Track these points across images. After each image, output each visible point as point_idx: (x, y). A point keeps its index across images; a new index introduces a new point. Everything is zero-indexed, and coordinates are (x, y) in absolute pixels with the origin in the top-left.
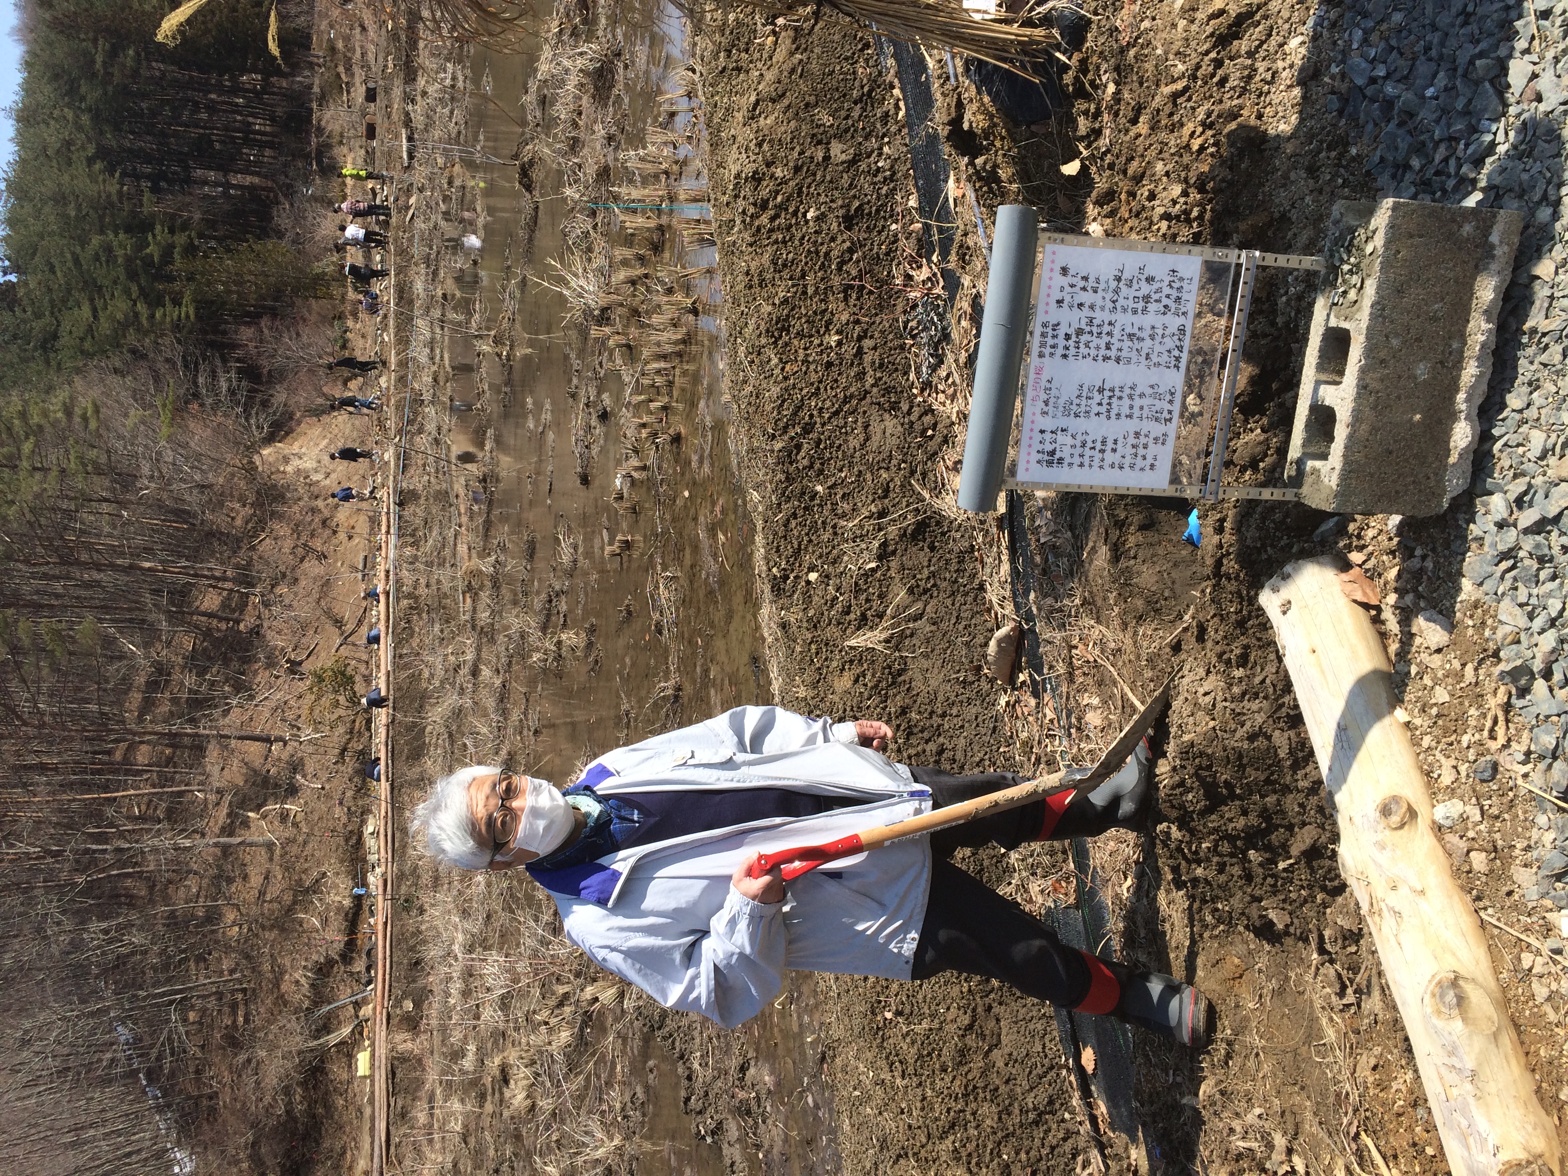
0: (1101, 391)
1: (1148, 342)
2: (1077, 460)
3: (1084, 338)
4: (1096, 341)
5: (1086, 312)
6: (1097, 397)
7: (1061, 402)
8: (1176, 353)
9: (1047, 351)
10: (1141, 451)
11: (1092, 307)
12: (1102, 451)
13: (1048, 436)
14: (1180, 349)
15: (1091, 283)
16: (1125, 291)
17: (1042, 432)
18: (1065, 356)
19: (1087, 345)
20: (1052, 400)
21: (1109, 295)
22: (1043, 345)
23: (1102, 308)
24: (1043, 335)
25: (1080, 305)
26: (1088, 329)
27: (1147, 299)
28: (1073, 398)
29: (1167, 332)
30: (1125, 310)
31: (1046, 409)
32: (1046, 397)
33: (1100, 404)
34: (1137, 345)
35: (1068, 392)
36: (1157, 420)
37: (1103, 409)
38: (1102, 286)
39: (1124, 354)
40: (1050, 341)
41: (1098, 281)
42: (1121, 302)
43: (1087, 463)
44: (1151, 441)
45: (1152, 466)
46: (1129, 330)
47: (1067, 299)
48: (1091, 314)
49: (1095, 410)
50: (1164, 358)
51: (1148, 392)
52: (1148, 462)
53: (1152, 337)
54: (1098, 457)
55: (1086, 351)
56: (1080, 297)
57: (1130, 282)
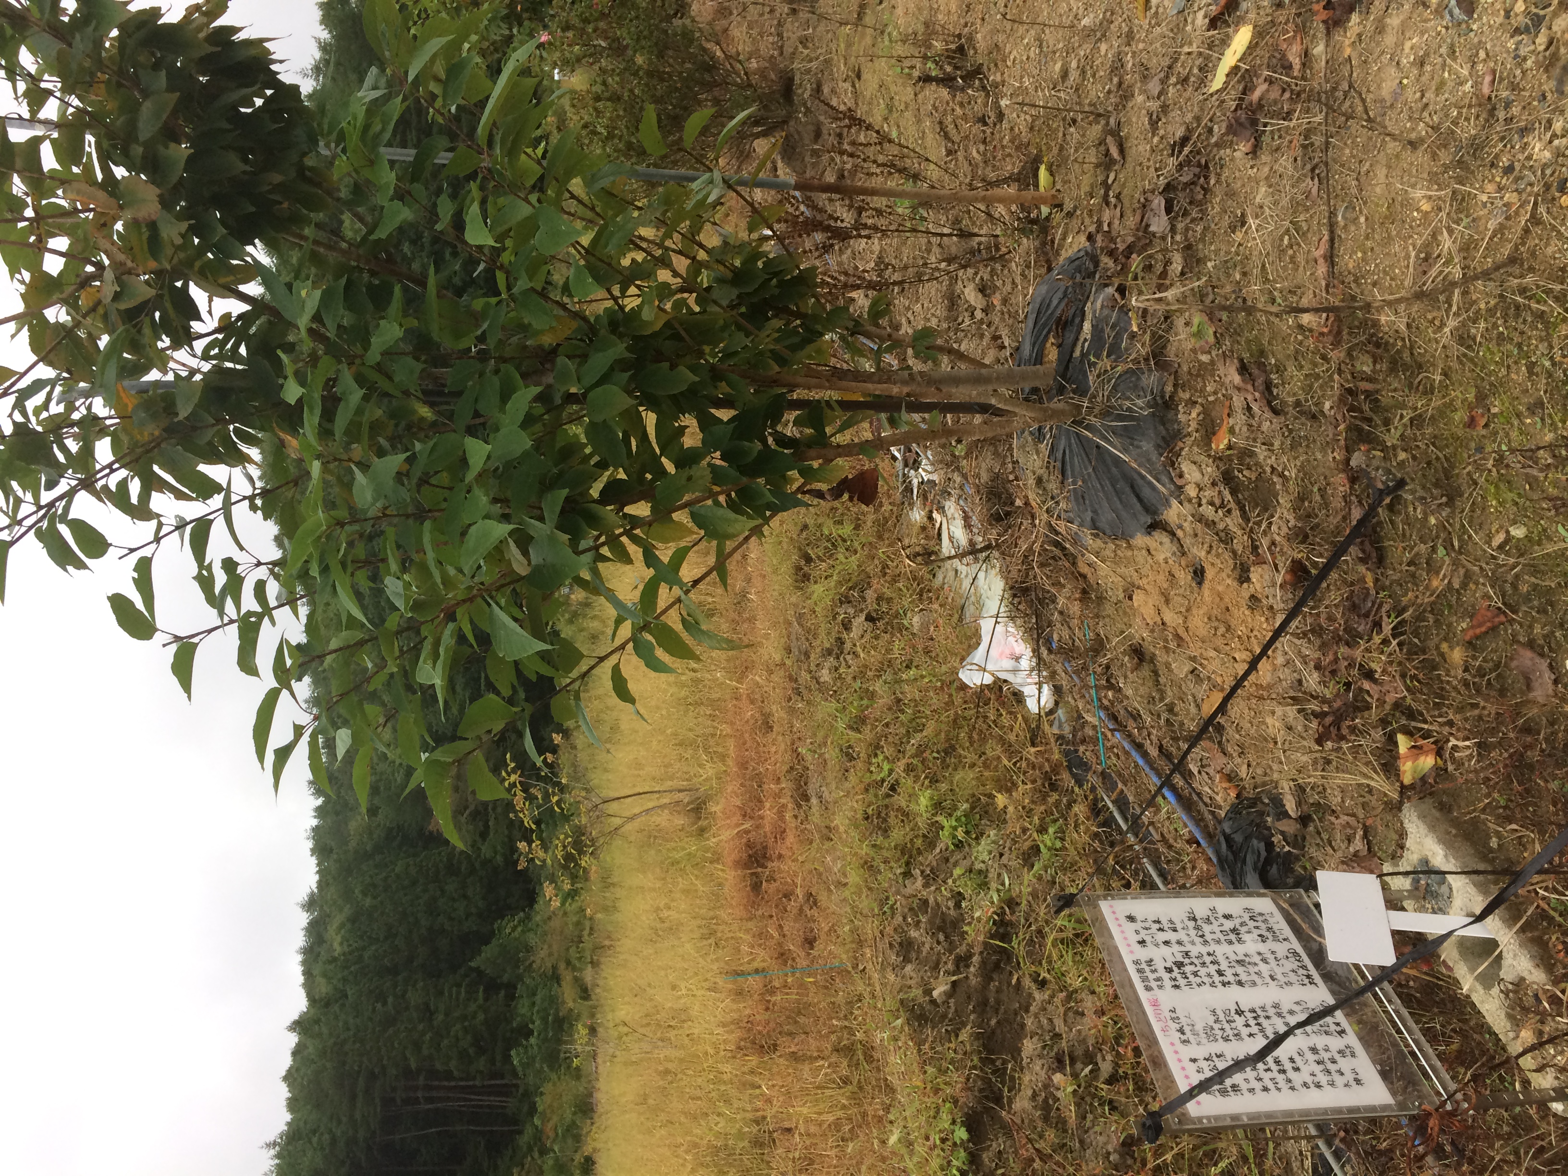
0: (1240, 1013)
1: (1263, 967)
2: (1258, 1086)
3: (1188, 969)
4: (1203, 972)
5: (1176, 948)
6: (1240, 1021)
7: (1199, 1027)
8: (1301, 971)
9: (1154, 984)
10: (1332, 1067)
11: (1179, 943)
12: (1284, 1072)
13: (1204, 1064)
14: (1304, 967)
15: (1166, 925)
16: (1207, 928)
17: (1194, 1060)
18: (1177, 987)
19: (1195, 974)
20: (1187, 1029)
21: (1193, 933)
22: (1145, 979)
23: (1193, 943)
24: (1140, 971)
25: (1166, 943)
26: (1187, 961)
27: (1234, 930)
28: (1211, 1023)
29: (1279, 956)
30: (1218, 942)
31: (1184, 1037)
32: (1178, 1027)
33: (1247, 1025)
34: (1252, 969)
35: (1203, 1019)
36: (1326, 1033)
37: (1255, 1029)
38: (1179, 926)
39: (1243, 977)
40: (1152, 976)
41: (1171, 921)
42: (1209, 937)
43: (1270, 1085)
44: (1337, 1057)
45: (1358, 1081)
46: (1233, 957)
47: (1148, 939)
48: (1183, 949)
49: (1245, 1031)
50: (1293, 978)
51: (1296, 1008)
52: (1349, 1076)
53: (1265, 961)
54: (1280, 1078)
55: (1198, 980)
56: (1162, 937)
57: (1208, 921)
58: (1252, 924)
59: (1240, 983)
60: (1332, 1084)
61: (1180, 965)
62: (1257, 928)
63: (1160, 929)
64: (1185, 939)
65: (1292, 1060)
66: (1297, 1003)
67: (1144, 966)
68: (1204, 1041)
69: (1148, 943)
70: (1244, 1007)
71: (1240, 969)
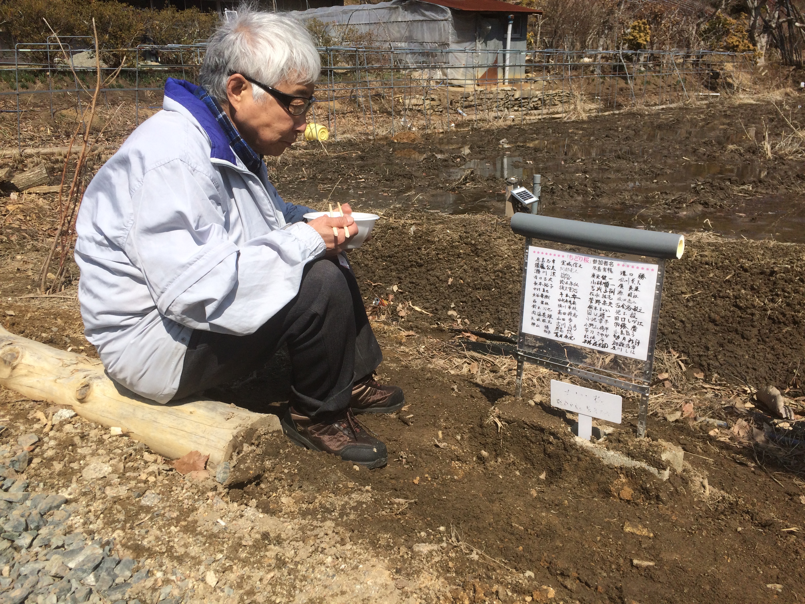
0: (574, 296)
1: (599, 325)
2: (538, 281)
3: (603, 288)
5: (618, 289)
7: (569, 273)
8: (593, 342)
10: (541, 318)
11: (620, 292)
12: (542, 296)
13: (551, 264)
14: (595, 344)
17: (554, 261)
18: (593, 276)
19: (599, 289)
20: (570, 267)
21: (626, 304)
23: (619, 299)
25: (621, 286)
26: (608, 290)
27: (623, 326)
30: (618, 312)
31: (565, 263)
32: (572, 264)
33: (567, 296)
34: (598, 318)
35: (575, 277)
36: (557, 328)
38: (632, 299)
39: (593, 311)
41: (635, 296)
42: (622, 310)
43: (536, 286)
44: (546, 324)
45: (533, 324)
46: (606, 314)
47: (626, 278)
48: (616, 292)
49: (564, 293)
50: (590, 335)
51: (573, 324)
52: (537, 323)
53: (602, 328)
54: (540, 293)
55: (596, 288)
56: (626, 286)
57: (633, 316)
58: (628, 338)
59: (590, 307)
60: (534, 312)
61: (607, 285)
62: (624, 339)
63: (631, 288)
64: (623, 297)
65: (547, 304)
66: (575, 326)
67: (608, 266)
68: (562, 271)
69: (622, 276)
70: (576, 300)
71: (599, 313)
